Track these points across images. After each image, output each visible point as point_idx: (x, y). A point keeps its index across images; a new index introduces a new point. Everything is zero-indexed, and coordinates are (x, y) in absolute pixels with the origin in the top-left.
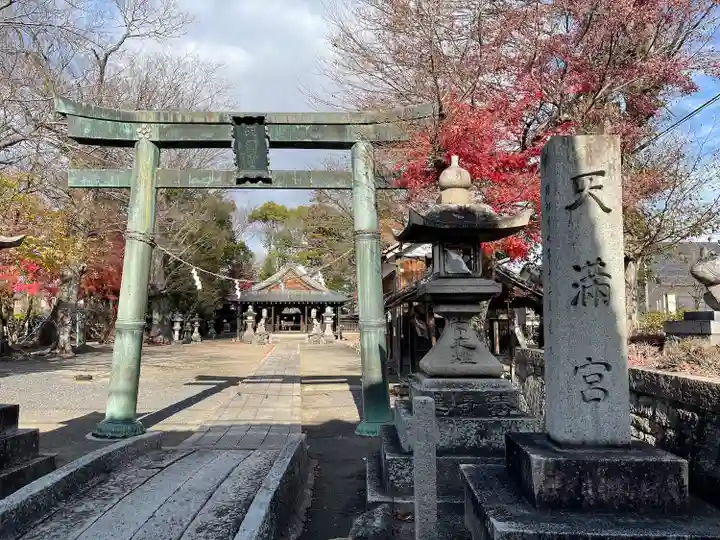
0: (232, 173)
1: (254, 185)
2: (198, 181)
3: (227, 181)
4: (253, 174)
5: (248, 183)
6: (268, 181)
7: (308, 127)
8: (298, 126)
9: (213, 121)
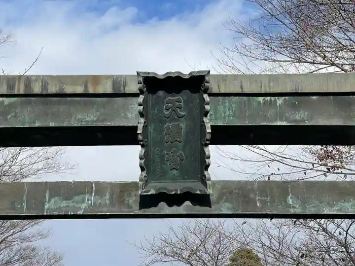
0: (134, 185)
1: (175, 210)
2: (64, 204)
3: (122, 202)
4: (175, 187)
5: (163, 204)
6: (203, 200)
7: (280, 101)
8: (261, 99)
9: (100, 91)
